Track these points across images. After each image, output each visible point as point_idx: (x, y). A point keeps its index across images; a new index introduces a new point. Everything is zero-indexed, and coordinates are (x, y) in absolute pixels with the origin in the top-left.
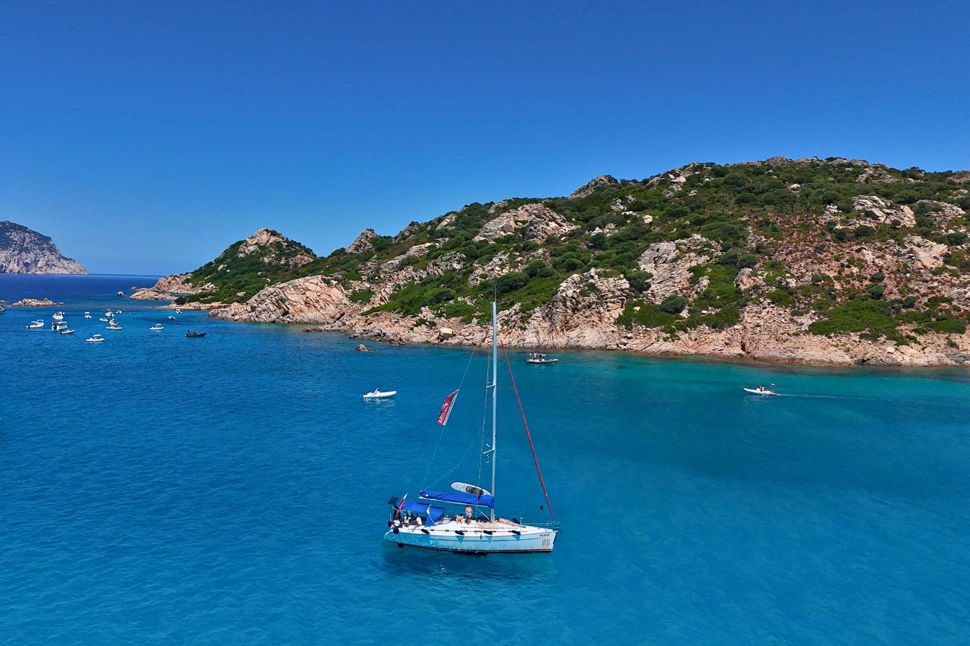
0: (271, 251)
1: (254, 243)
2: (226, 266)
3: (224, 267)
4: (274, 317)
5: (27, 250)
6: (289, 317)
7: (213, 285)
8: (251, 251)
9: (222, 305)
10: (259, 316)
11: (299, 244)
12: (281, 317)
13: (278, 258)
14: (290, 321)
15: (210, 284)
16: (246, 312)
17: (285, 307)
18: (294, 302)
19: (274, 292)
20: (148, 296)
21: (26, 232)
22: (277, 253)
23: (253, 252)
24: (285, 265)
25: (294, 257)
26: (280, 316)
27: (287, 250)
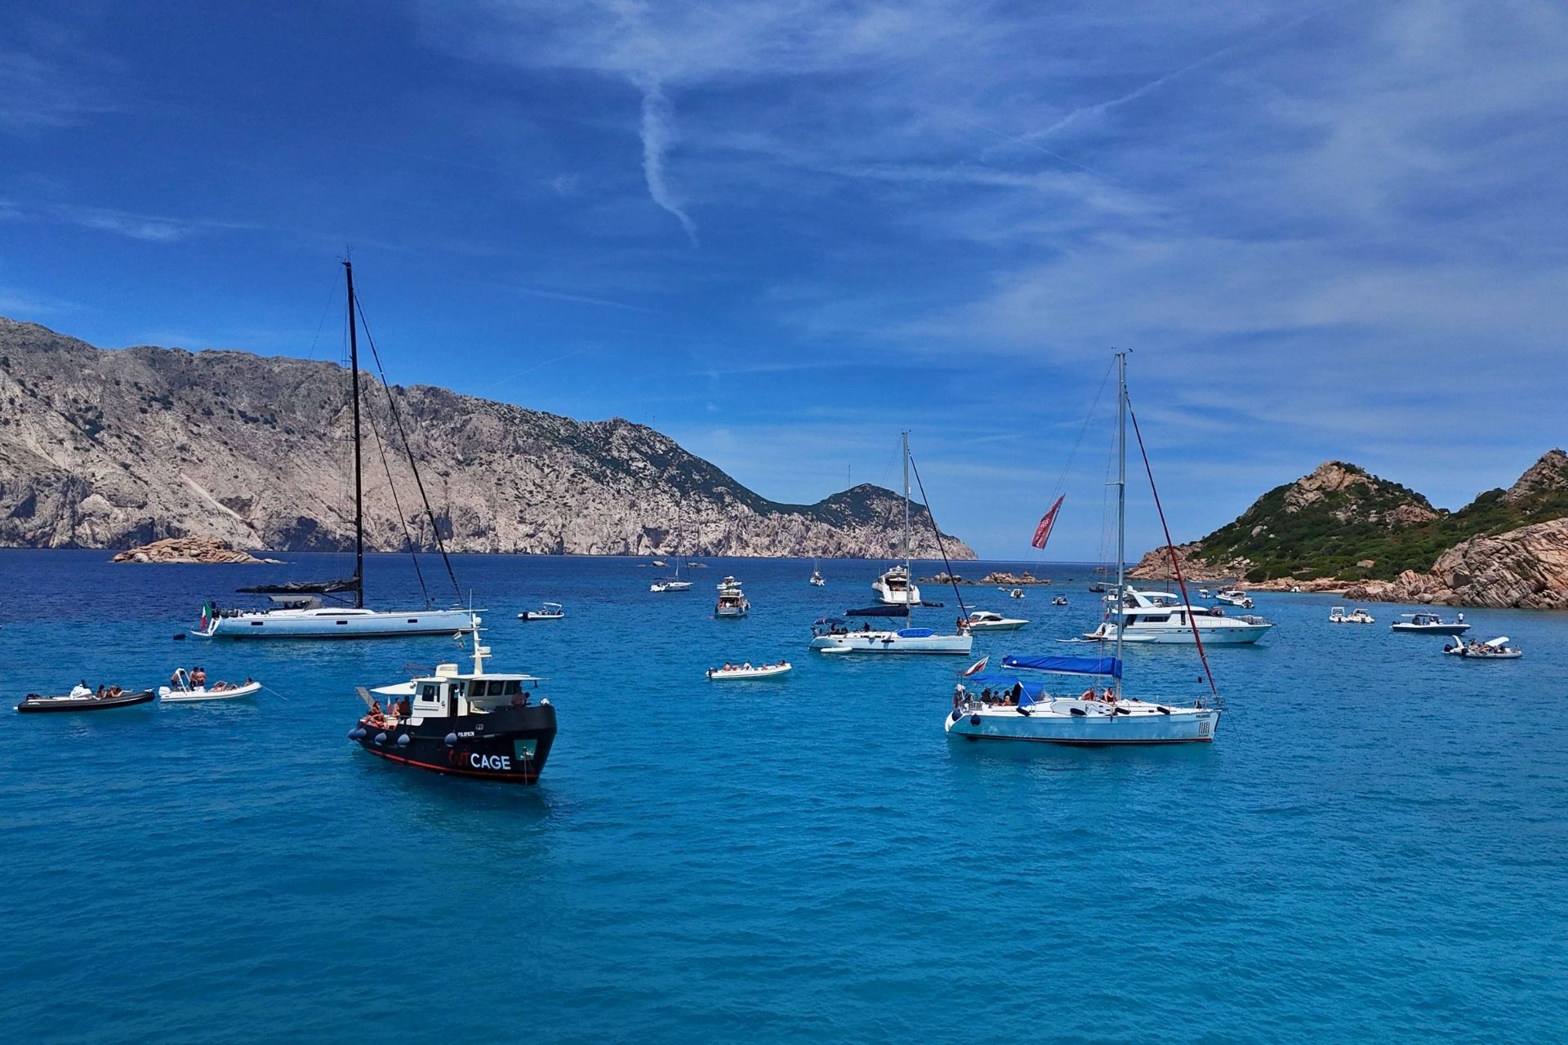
0: (1350, 500)
1: (1314, 487)
2: (1265, 527)
3: (1262, 530)
4: (1515, 594)
5: (894, 526)
6: (1549, 596)
7: (1248, 561)
8: (1310, 501)
9: (1335, 582)
10: (1484, 593)
11: (1400, 486)
12: (1532, 596)
13: (1364, 511)
14: (1552, 602)
15: (1241, 558)
16: (1444, 586)
17: (1539, 576)
18: (1555, 565)
19: (1502, 549)
20: (1161, 575)
21: (892, 498)
22: (1361, 502)
23: (1313, 502)
24: (1378, 523)
25: (1394, 509)
26: (1529, 594)
27: (1379, 497)
